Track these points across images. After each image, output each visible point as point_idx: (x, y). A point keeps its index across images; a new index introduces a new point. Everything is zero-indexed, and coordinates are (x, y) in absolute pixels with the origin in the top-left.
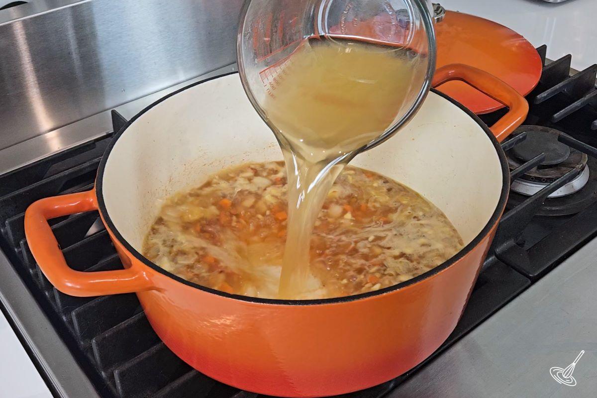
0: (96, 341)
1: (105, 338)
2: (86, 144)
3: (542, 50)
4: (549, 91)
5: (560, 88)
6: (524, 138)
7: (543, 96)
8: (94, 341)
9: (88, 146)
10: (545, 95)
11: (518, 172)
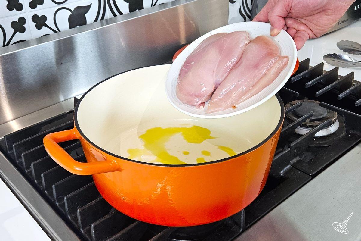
0: (80, 211)
1: (84, 209)
2: (62, 115)
3: (307, 61)
4: (313, 81)
5: (319, 79)
6: (301, 105)
7: (309, 83)
8: (78, 211)
9: (63, 115)
10: (311, 83)
11: (299, 121)
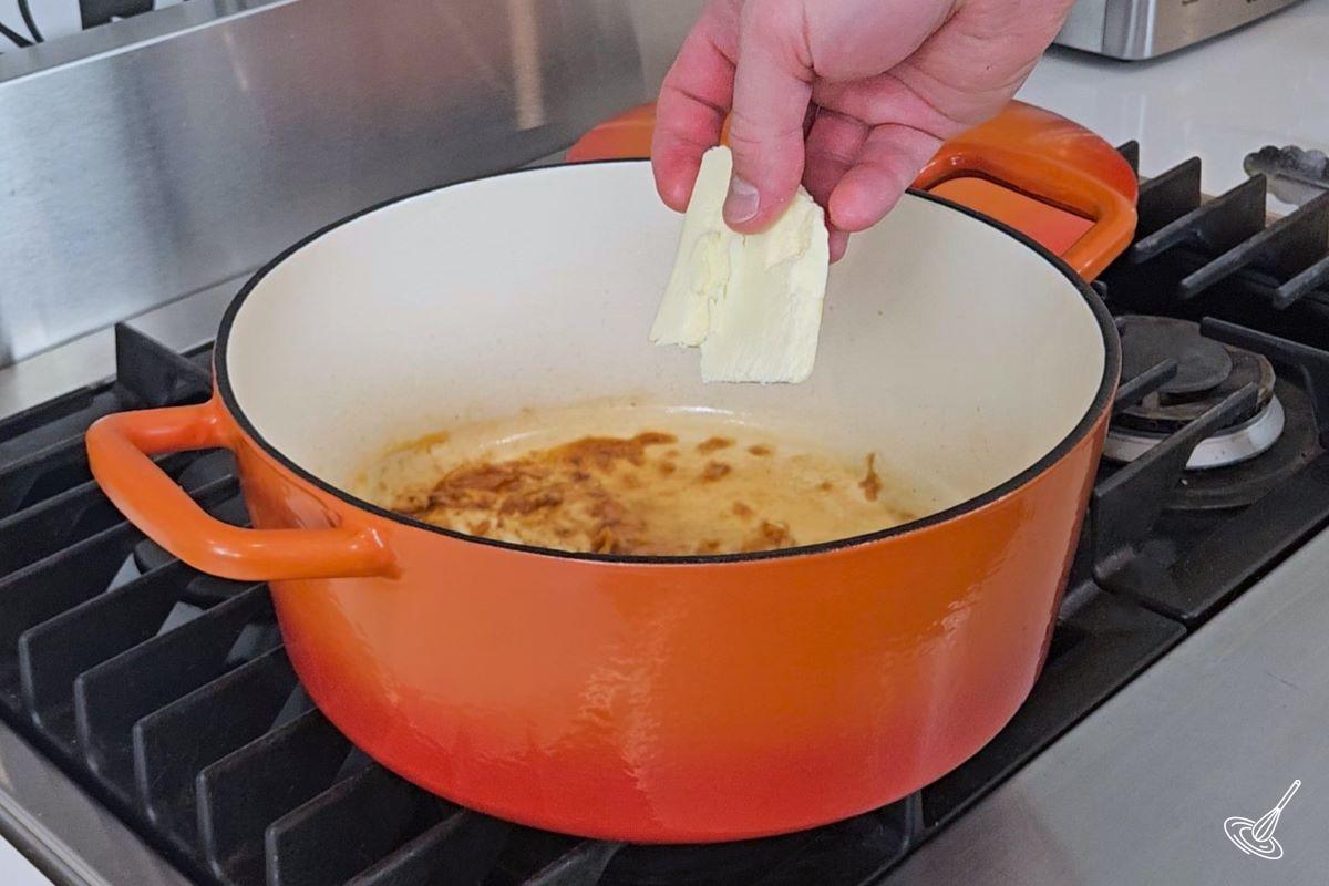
0: (210, 778)
3: (1130, 151)
4: (1162, 232)
5: (1187, 227)
8: (203, 778)
10: (1155, 240)
